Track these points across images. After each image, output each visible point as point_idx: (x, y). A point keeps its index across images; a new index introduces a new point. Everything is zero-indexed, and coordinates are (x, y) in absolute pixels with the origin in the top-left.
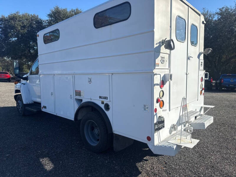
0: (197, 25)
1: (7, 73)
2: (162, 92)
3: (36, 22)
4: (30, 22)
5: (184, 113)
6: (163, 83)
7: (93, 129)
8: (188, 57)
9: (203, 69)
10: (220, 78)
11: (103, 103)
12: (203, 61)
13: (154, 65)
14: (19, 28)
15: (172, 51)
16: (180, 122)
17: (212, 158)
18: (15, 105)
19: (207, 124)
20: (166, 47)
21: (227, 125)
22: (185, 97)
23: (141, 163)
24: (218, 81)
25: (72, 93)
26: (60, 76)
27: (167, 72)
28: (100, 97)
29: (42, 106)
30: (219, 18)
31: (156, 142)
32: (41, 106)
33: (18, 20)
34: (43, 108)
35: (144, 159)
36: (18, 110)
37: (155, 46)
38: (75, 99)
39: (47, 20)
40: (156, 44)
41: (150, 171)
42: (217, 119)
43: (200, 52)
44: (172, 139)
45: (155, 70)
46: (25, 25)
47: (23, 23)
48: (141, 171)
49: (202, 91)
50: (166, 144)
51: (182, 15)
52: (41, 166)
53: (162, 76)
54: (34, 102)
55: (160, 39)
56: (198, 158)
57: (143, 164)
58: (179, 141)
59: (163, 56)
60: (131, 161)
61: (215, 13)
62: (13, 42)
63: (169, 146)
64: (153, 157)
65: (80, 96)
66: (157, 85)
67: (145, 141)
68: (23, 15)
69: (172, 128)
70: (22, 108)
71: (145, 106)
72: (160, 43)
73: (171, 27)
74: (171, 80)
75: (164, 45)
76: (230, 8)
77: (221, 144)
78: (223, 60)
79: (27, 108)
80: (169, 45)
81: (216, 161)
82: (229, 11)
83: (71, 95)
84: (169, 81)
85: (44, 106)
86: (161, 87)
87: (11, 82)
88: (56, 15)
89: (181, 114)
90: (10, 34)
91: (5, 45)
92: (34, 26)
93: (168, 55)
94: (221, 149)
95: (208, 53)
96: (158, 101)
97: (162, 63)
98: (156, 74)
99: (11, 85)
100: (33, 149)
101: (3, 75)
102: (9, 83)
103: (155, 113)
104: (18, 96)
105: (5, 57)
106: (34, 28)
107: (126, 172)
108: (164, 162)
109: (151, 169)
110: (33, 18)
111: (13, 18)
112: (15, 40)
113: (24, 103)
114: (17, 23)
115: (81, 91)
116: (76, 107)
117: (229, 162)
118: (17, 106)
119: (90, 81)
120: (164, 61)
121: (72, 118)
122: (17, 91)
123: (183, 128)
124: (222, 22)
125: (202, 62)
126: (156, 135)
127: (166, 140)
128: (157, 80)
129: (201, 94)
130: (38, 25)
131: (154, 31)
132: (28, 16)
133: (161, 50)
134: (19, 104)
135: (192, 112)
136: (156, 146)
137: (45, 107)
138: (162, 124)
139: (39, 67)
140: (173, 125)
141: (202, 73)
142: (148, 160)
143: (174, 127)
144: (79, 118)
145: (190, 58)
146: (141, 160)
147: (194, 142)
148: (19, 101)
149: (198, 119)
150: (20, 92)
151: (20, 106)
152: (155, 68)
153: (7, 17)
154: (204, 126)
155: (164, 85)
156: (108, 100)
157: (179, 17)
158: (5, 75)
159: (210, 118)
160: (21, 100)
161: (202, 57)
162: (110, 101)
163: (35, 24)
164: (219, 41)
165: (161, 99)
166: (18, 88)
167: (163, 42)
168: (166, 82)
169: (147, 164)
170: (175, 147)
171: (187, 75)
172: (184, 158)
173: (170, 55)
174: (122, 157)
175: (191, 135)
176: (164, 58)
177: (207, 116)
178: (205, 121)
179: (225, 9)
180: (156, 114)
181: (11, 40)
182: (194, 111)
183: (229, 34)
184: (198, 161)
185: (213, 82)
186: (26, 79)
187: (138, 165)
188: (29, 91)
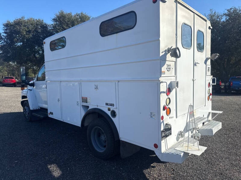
0: (203, 30)
1: (13, 78)
2: (168, 99)
3: (41, 27)
4: (35, 27)
5: (191, 119)
6: (169, 90)
7: (99, 135)
8: (194, 63)
9: (210, 75)
10: (230, 81)
11: (109, 110)
12: (210, 66)
13: (161, 73)
14: (24, 33)
15: (178, 59)
16: (187, 129)
17: (221, 164)
18: (22, 111)
19: (215, 131)
20: (172, 55)
21: (236, 130)
22: (192, 105)
23: (149, 170)
24: (227, 84)
25: (79, 100)
26: (67, 83)
27: (173, 79)
28: (107, 104)
29: (49, 112)
30: (227, 19)
31: (163, 150)
32: (47, 112)
33: (23, 25)
34: (49, 114)
35: (151, 166)
36: (25, 116)
37: (161, 54)
38: (82, 105)
39: (52, 24)
40: (162, 53)
41: (157, 178)
42: (226, 124)
43: (207, 57)
44: (179, 146)
45: (161, 78)
46: (30, 30)
47: (28, 28)
48: (149, 178)
49: (209, 96)
50: (173, 151)
51: (187, 22)
52: (49, 172)
53: (168, 84)
54: (41, 108)
55: (166, 47)
56: (206, 165)
57: (151, 171)
58: (187, 148)
59: (169, 64)
60: (139, 167)
61: (222, 14)
62: (18, 46)
63: (177, 153)
64: (161, 164)
65: (87, 103)
66: (164, 92)
67: (152, 148)
68: (28, 20)
69: (179, 135)
70: (29, 114)
71: (151, 113)
72: (165, 51)
73: (176, 34)
74: (178, 87)
75: (170, 53)
76: (238, 8)
77: (230, 150)
78: (232, 62)
79: (34, 114)
80: (175, 53)
81: (225, 168)
82: (238, 12)
83: (77, 102)
84: (175, 88)
85: (50, 112)
86: (167, 95)
87: (17, 87)
88: (61, 19)
89: (188, 121)
90: (16, 39)
91: (11, 50)
92: (40, 31)
93: (174, 62)
94: (230, 155)
95: (216, 58)
96: (164, 108)
97: (168, 71)
98: (162, 82)
99: (17, 90)
100: (40, 156)
101: (9, 80)
102: (15, 88)
103: (161, 121)
104: (25, 102)
105: (11, 61)
106: (39, 33)
107: (134, 178)
108: (172, 169)
109: (159, 176)
110: (38, 23)
111: (18, 23)
112: (20, 45)
113: (31, 109)
114: (22, 27)
115: (88, 98)
116: (83, 113)
117: (238, 169)
118: (24, 112)
119: (96, 88)
120: (170, 69)
121: (79, 124)
122: (24, 97)
123: (191, 134)
124: (230, 23)
125: (209, 68)
126: (163, 142)
127: (173, 148)
128: (163, 88)
129: (208, 99)
130: (42, 29)
131: (159, 40)
132: (33, 20)
133: (167, 58)
134: (25, 110)
135: (199, 118)
136: (163, 153)
137: (52, 113)
138: (169, 131)
139: (46, 74)
140: (181, 132)
141: (210, 78)
142: (155, 167)
143: (181, 134)
144: (86, 124)
145: (197, 64)
146: (148, 166)
147: (201, 149)
148: (26, 106)
149: (205, 125)
150: (27, 98)
151: (26, 112)
152: (161, 77)
153: (12, 22)
154: (212, 132)
155: (171, 93)
156: (115, 107)
157: (185, 24)
158: (11, 80)
159: (218, 124)
160: (28, 106)
161: (209, 62)
162: (116, 108)
163: (40, 29)
164: (228, 42)
165: (168, 106)
166: (25, 94)
167: (169, 50)
168: (173, 89)
169: (154, 171)
170: (182, 154)
171: (193, 81)
172: (192, 165)
173: (176, 62)
174: (129, 164)
175: (198, 141)
176: (170, 65)
177: (215, 121)
178: (213, 127)
179: (233, 10)
180: (163, 122)
181: (16, 45)
182: (202, 117)
183: (238, 35)
184: (206, 167)
185: (222, 84)
186: (33, 85)
187: (146, 172)
188: (35, 97)
